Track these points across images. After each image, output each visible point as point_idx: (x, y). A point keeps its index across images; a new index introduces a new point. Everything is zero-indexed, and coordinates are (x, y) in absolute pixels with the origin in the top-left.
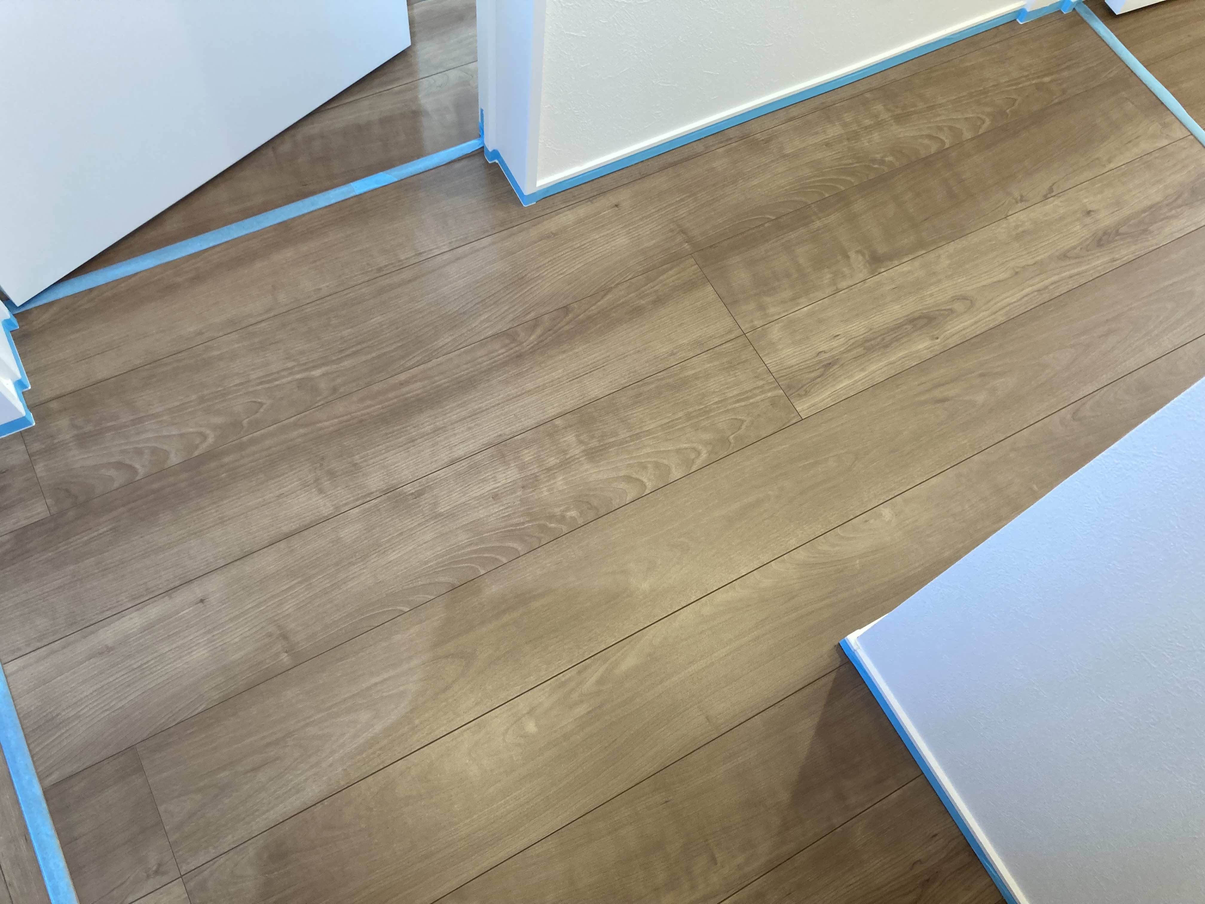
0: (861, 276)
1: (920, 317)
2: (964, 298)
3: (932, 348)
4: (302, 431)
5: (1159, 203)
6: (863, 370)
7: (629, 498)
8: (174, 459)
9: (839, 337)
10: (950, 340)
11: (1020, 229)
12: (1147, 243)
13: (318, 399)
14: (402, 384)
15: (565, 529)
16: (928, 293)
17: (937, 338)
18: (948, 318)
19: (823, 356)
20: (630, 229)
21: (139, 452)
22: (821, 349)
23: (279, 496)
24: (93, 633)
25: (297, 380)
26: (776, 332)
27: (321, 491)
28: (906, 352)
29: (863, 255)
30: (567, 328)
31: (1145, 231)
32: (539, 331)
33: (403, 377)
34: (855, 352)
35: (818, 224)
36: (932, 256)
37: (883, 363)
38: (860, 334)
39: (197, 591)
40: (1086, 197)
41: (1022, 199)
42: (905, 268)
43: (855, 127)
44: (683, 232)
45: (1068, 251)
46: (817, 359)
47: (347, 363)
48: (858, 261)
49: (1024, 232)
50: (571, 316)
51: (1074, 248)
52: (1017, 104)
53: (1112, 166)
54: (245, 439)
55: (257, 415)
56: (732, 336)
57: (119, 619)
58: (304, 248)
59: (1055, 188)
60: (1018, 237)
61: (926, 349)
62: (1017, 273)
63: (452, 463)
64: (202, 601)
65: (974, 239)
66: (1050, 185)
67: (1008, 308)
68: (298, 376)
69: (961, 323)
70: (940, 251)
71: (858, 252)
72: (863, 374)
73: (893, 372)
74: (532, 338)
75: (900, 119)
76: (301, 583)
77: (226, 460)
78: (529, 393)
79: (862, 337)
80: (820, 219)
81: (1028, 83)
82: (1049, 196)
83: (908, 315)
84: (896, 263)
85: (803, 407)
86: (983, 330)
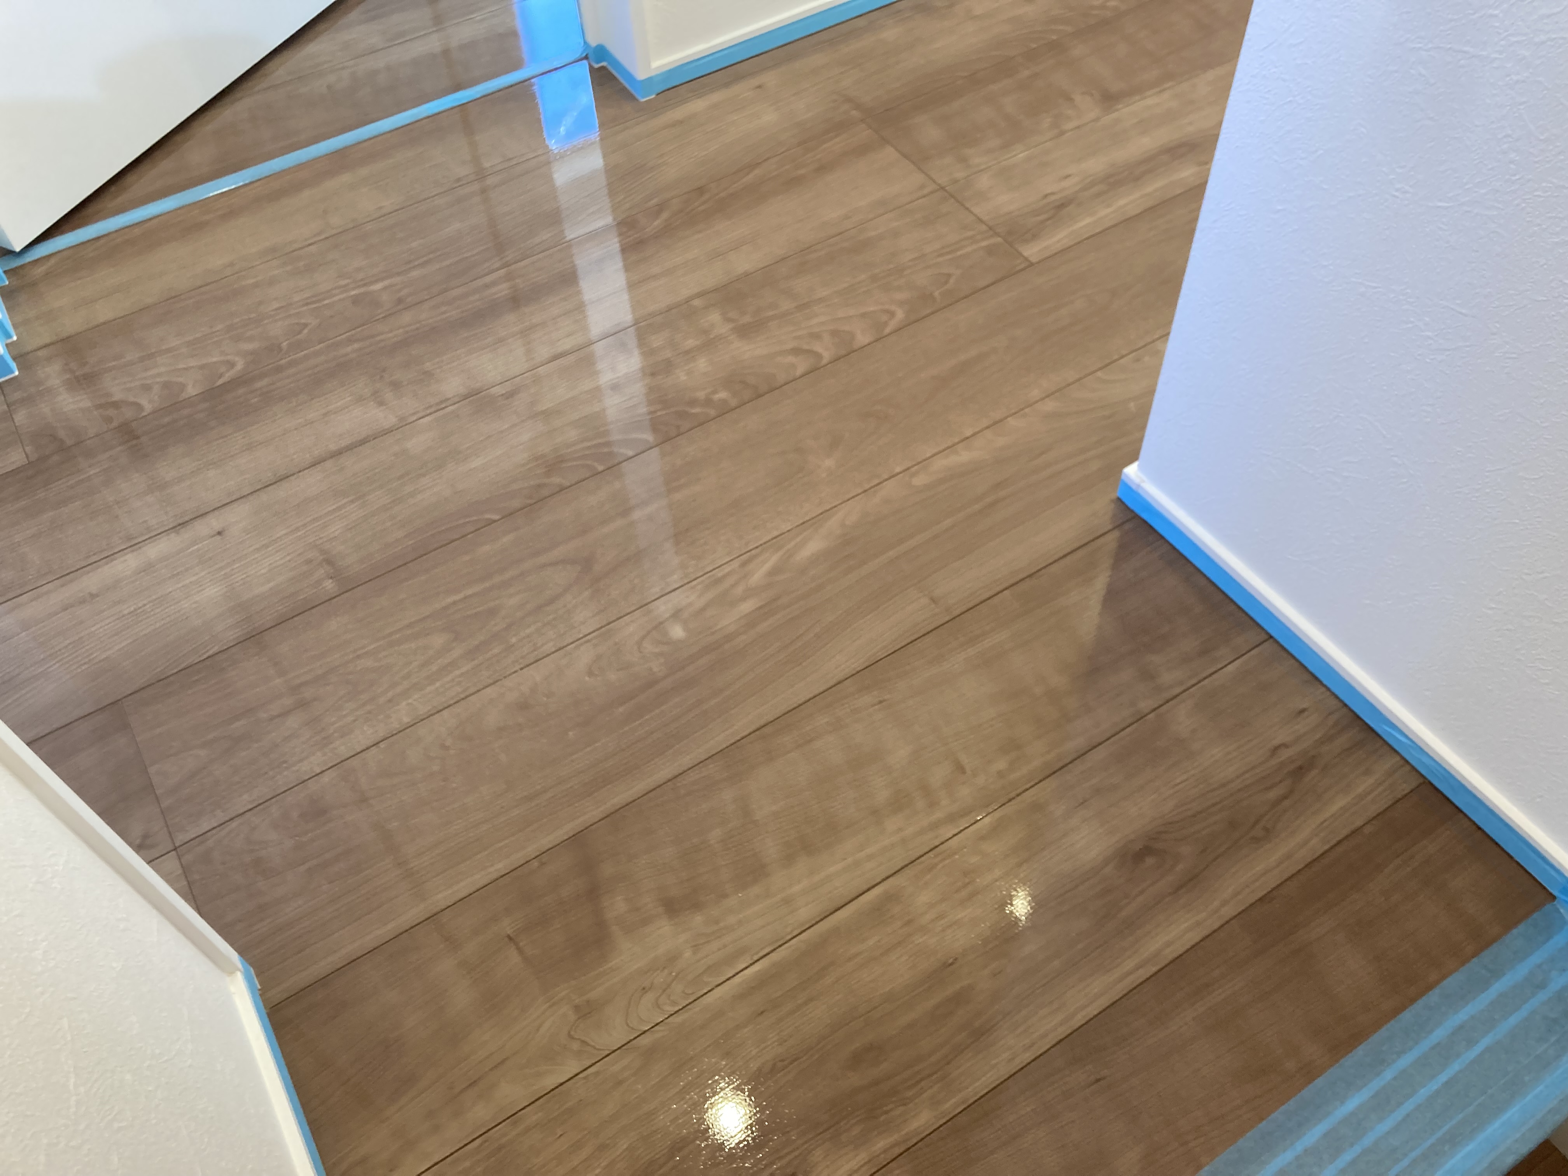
0: (1091, 115)
1: (1179, 146)
6: (1108, 206)
7: (800, 371)
8: (192, 390)
9: (1070, 177)
13: (379, 311)
14: (487, 286)
15: (712, 412)
16: (1186, 121)
19: (1054, 197)
20: (779, 106)
21: (147, 388)
22: (1048, 192)
23: (325, 415)
24: (71, 581)
25: (352, 296)
26: (984, 182)
27: (381, 403)
28: (1165, 182)
29: (1092, 95)
30: (702, 208)
32: (665, 215)
33: (488, 279)
34: (1095, 189)
35: (1026, 73)
36: (1186, 86)
37: (1136, 196)
38: (1100, 170)
39: (214, 522)
44: (849, 100)
46: (1045, 201)
47: (415, 273)
48: (1085, 101)
50: (706, 196)
54: (283, 362)
55: (299, 337)
56: (926, 191)
57: (107, 564)
61: (1193, 176)
64: (219, 533)
68: (353, 293)
71: (1084, 94)
72: (1109, 210)
73: (1152, 206)
74: (656, 223)
77: (259, 384)
79: (1102, 174)
80: (1028, 68)
83: (1163, 143)
84: (1137, 98)
85: (1032, 251)
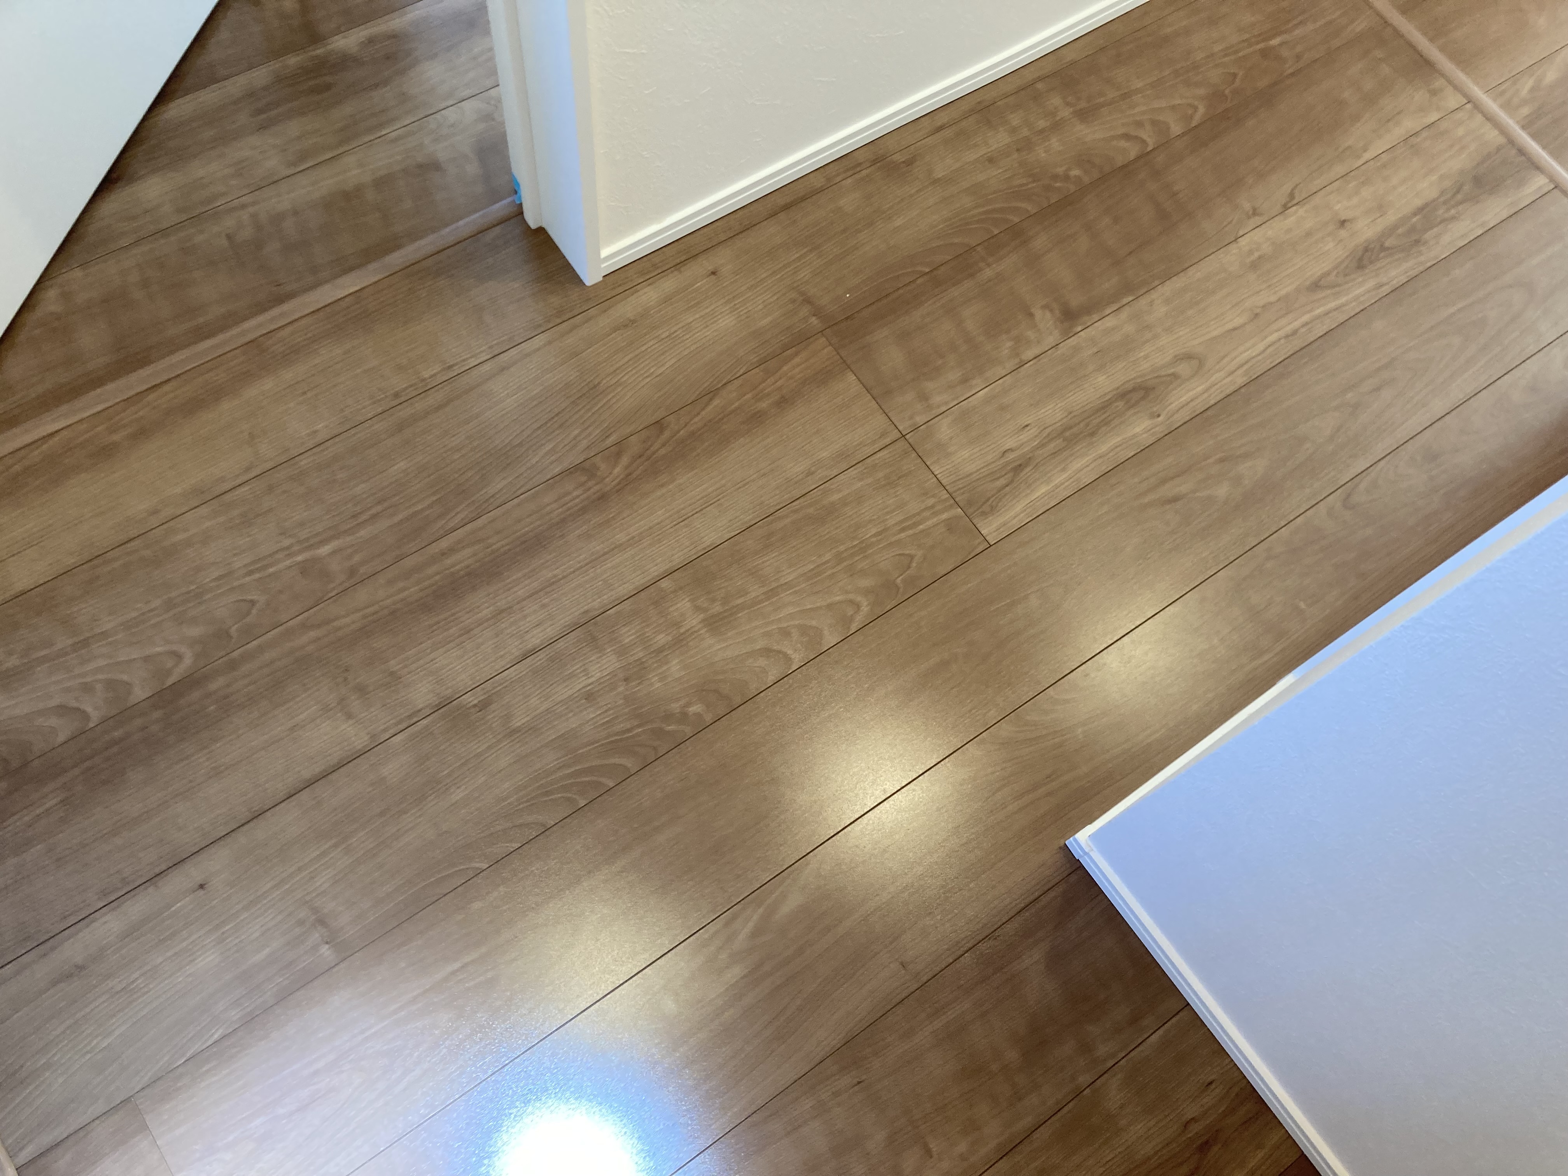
0: (1050, 340)
1: (1134, 390)
2: (1188, 357)
3: (1154, 430)
4: (313, 634)
5: (1434, 200)
6: (1064, 470)
7: (771, 679)
8: (140, 693)
9: (1029, 428)
10: (1175, 417)
11: (1256, 255)
12: (1422, 258)
13: (332, 586)
14: (444, 554)
15: (688, 730)
16: (1142, 354)
17: (1159, 416)
18: (1171, 387)
19: (1011, 456)
20: (735, 305)
21: (87, 688)
22: (1007, 447)
23: (292, 729)
24: (53, 949)
25: (298, 563)
26: (944, 429)
27: (349, 716)
28: (1119, 439)
29: (1051, 311)
30: (663, 451)
31: (1417, 242)
32: (625, 460)
33: (444, 544)
34: (1052, 445)
35: (988, 273)
36: (1143, 302)
37: (1091, 457)
38: (1057, 420)
39: (193, 873)
40: (1338, 202)
41: (1255, 212)
42: (1109, 322)
43: (1025, 132)
44: (808, 301)
45: (1320, 278)
46: (1003, 461)
47: (363, 533)
48: (1045, 319)
49: (1260, 257)
50: (667, 434)
51: (1328, 274)
52: (1238, 81)
53: (1367, 156)
54: (235, 654)
55: (248, 620)
56: (888, 440)
57: (87, 926)
58: (288, 375)
59: (1296, 192)
60: (1254, 266)
61: (1146, 432)
62: (1257, 315)
63: (525, 656)
64: (202, 886)
65: (1195, 274)
66: (1290, 189)
67: (1249, 364)
68: (300, 558)
69: (1189, 391)
70: (1154, 295)
71: (1045, 307)
72: (1065, 476)
73: (1104, 468)
74: (617, 470)
75: (1083, 115)
76: (336, 846)
77: (213, 686)
78: (619, 547)
79: (1059, 424)
80: (989, 265)
81: (1251, 49)
82: (1290, 205)
83: (1118, 388)
84: (1096, 317)
85: (991, 528)
86: (1218, 398)
